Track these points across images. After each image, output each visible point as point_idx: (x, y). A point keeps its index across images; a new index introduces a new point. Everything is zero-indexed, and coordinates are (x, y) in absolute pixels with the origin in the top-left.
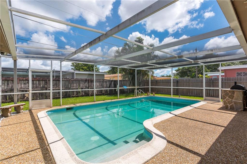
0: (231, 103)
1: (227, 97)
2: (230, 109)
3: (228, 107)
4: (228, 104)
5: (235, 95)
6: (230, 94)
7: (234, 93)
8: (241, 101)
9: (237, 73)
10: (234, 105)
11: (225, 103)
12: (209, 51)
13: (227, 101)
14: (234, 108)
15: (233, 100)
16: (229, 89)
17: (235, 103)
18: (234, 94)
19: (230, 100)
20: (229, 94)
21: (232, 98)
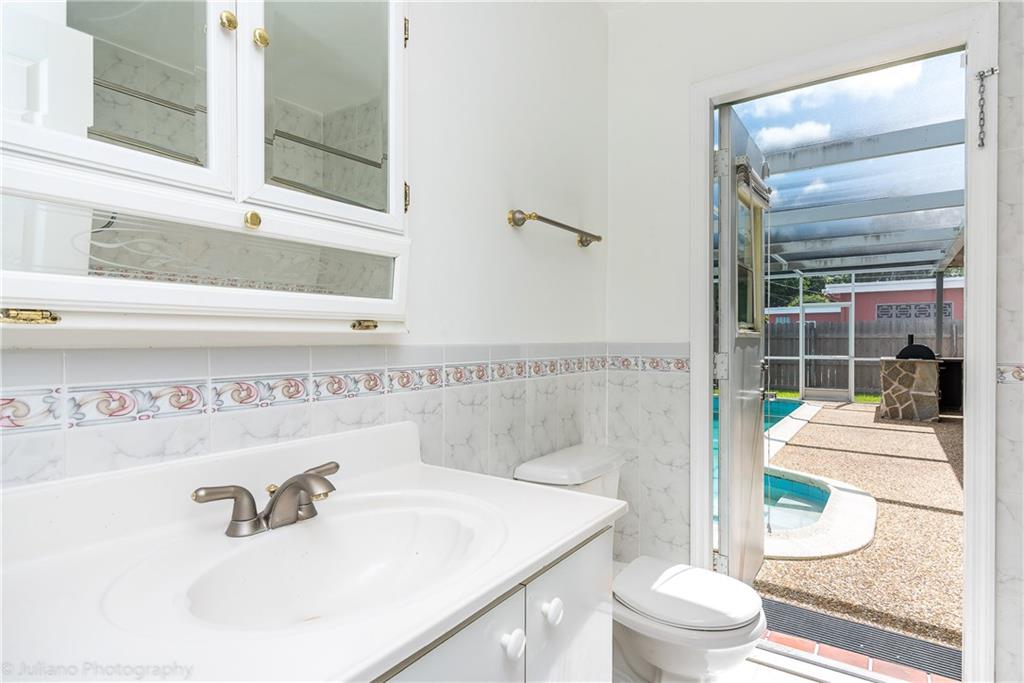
0: (906, 402)
1: (896, 384)
2: (904, 418)
3: (898, 413)
4: (898, 405)
5: (916, 376)
6: (904, 373)
7: (915, 368)
8: (933, 394)
9: (878, 307)
10: (914, 406)
11: (889, 401)
12: (869, 238)
13: (893, 396)
14: (913, 414)
15: (912, 392)
16: (894, 358)
17: (918, 399)
18: (914, 373)
19: (905, 390)
20: (901, 372)
21: (909, 386)
